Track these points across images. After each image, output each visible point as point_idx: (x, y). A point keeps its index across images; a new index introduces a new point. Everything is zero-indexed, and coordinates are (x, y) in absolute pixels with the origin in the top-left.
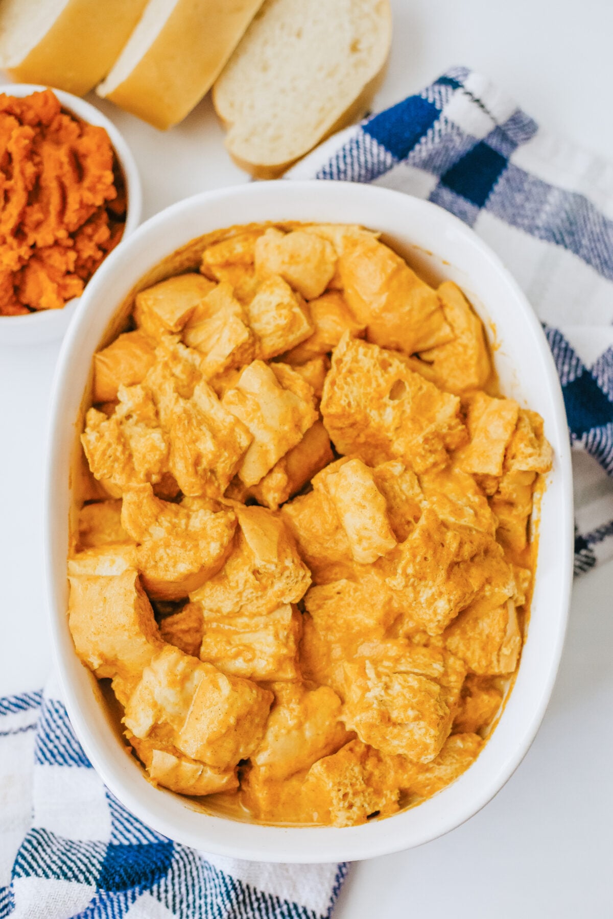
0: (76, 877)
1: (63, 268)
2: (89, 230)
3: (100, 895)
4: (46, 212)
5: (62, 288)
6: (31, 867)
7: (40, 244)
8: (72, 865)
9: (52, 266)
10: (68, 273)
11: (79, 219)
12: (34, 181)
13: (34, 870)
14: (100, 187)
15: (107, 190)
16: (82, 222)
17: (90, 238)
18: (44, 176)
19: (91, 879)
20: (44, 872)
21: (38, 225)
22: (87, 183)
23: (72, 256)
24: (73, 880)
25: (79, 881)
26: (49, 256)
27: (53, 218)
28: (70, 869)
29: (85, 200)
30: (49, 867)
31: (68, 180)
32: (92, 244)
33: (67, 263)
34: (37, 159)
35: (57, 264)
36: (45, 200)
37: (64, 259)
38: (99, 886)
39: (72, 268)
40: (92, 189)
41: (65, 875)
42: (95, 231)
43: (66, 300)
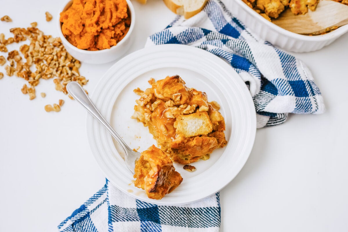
0: (133, 220)
1: (110, 36)
2: (119, 26)
3: (143, 223)
4: (106, 19)
5: (109, 42)
6: (118, 219)
7: (103, 28)
8: (130, 216)
9: (107, 35)
10: (112, 38)
11: (116, 22)
12: (103, 9)
13: (119, 220)
14: (123, 12)
15: (125, 14)
16: (117, 23)
17: (119, 28)
18: (106, 8)
19: (138, 219)
20: (123, 220)
21: (103, 22)
22: (119, 11)
23: (113, 32)
24: (133, 221)
25: (134, 221)
26: (106, 32)
27: (108, 20)
28: (130, 217)
29: (118, 16)
30: (123, 218)
31: (113, 10)
32: (120, 30)
33: (111, 34)
34: (104, 3)
35: (108, 34)
36: (106, 15)
37: (111, 33)
38: (141, 221)
39: (113, 36)
40: (120, 13)
41: (130, 220)
42: (121, 26)
43: (111, 46)
